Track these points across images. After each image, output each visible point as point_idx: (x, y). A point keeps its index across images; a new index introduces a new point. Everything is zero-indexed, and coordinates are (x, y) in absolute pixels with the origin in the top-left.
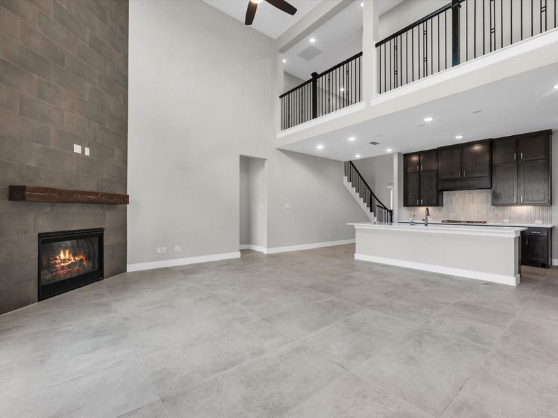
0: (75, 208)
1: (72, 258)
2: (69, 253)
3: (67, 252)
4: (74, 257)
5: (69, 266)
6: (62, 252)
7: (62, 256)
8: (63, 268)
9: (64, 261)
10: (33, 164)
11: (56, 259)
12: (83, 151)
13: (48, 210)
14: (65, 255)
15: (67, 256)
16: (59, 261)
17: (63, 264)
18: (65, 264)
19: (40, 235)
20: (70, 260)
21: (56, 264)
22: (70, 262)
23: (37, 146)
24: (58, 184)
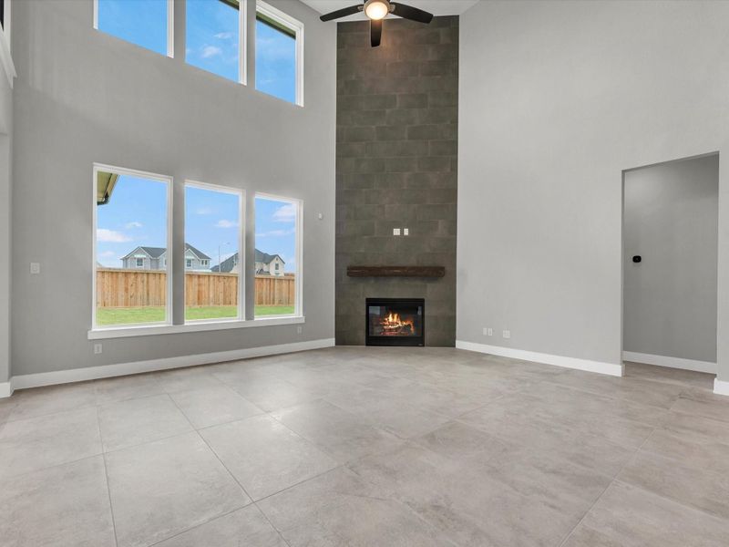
0: (394, 281)
3: (396, 316)
4: (401, 321)
5: (396, 329)
6: (390, 315)
7: (390, 319)
8: (391, 330)
9: (393, 324)
10: (362, 251)
11: (385, 321)
12: (402, 232)
13: (372, 281)
14: (393, 318)
15: (395, 320)
16: (388, 323)
18: (392, 327)
19: (367, 300)
20: (397, 324)
21: (384, 325)
22: (398, 326)
23: (365, 237)
24: (380, 262)
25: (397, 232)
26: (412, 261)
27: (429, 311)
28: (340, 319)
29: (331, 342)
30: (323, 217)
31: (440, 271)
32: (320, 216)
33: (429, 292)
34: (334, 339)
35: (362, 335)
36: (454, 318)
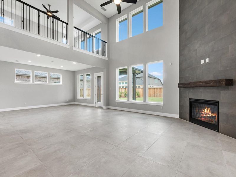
1: (210, 114)
2: (210, 110)
3: (209, 109)
4: (211, 113)
6: (206, 108)
8: (204, 117)
9: (206, 114)
10: (187, 75)
11: (202, 111)
13: (191, 90)
14: (207, 110)
15: (208, 112)
16: (204, 113)
17: (205, 115)
18: (206, 116)
20: (209, 114)
21: (202, 114)
22: (209, 115)
25: (202, 62)
29: (177, 116)
30: (171, 64)
32: (170, 64)
34: (179, 115)
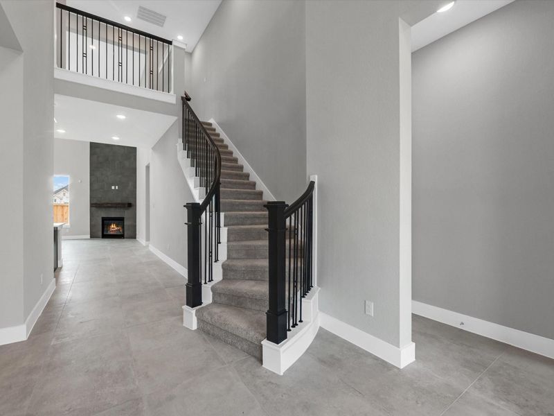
3: (114, 225)
4: (117, 227)
5: (115, 231)
10: (100, 196)
11: (110, 227)
12: (115, 188)
15: (114, 227)
18: (113, 230)
23: (101, 190)
25: (113, 188)
26: (119, 201)
27: (126, 223)
28: (92, 226)
29: (89, 236)
31: (130, 205)
32: (79, 181)
33: (126, 214)
35: (100, 234)
36: (135, 226)
